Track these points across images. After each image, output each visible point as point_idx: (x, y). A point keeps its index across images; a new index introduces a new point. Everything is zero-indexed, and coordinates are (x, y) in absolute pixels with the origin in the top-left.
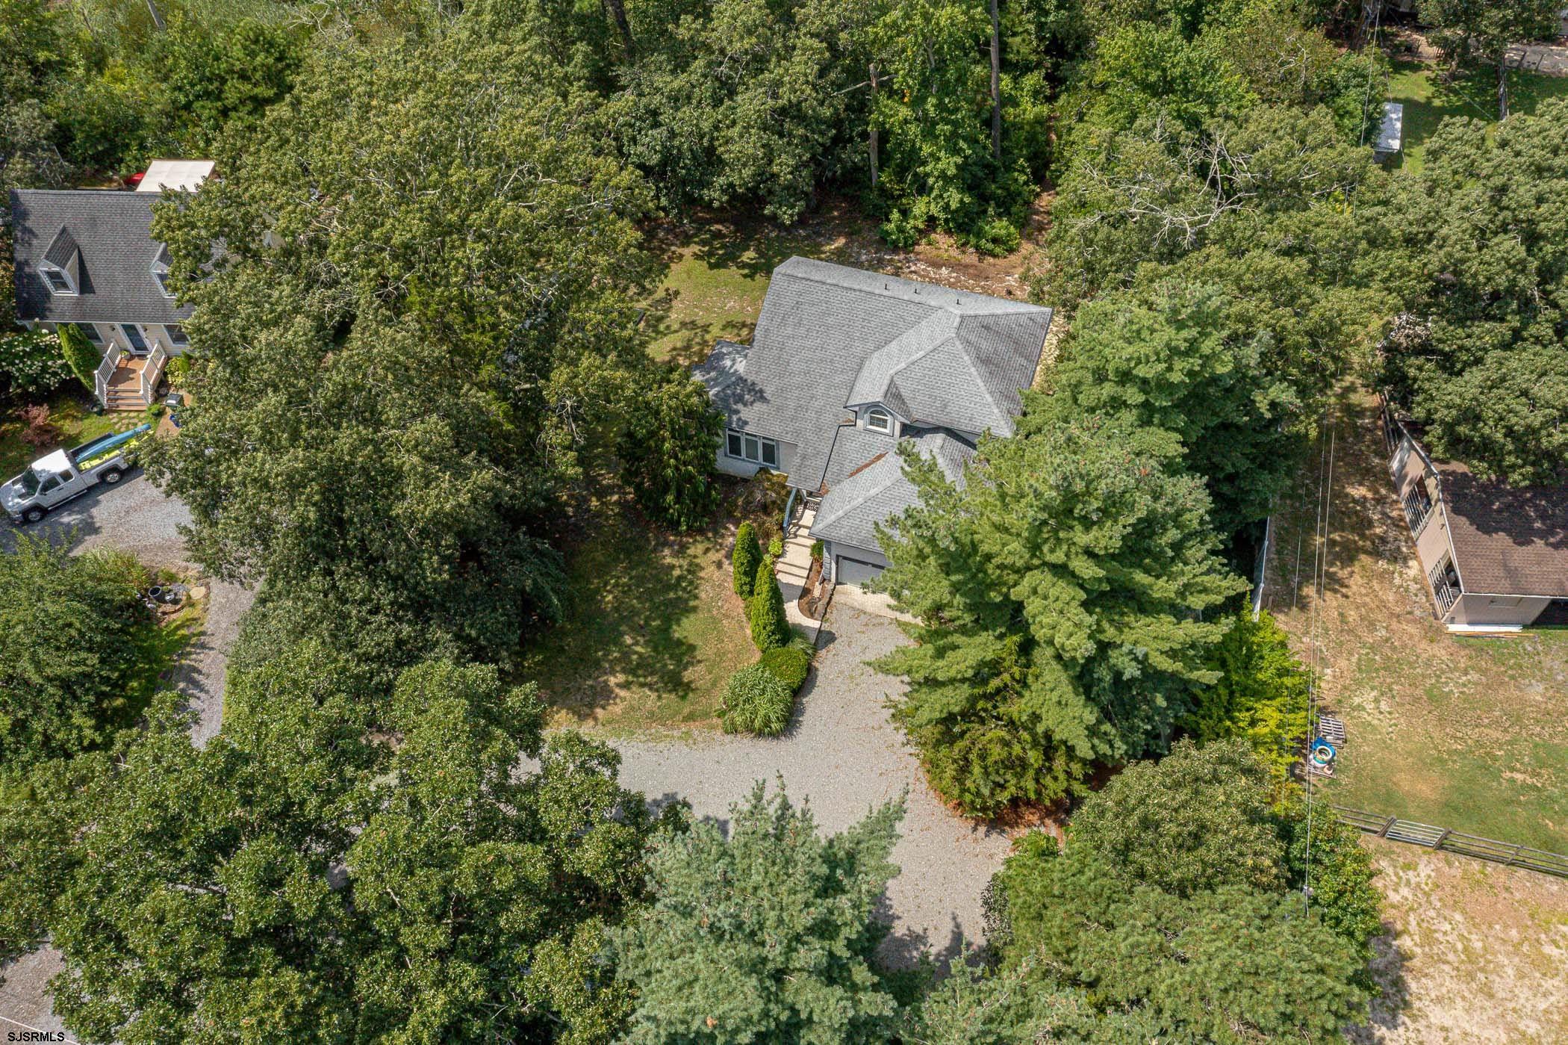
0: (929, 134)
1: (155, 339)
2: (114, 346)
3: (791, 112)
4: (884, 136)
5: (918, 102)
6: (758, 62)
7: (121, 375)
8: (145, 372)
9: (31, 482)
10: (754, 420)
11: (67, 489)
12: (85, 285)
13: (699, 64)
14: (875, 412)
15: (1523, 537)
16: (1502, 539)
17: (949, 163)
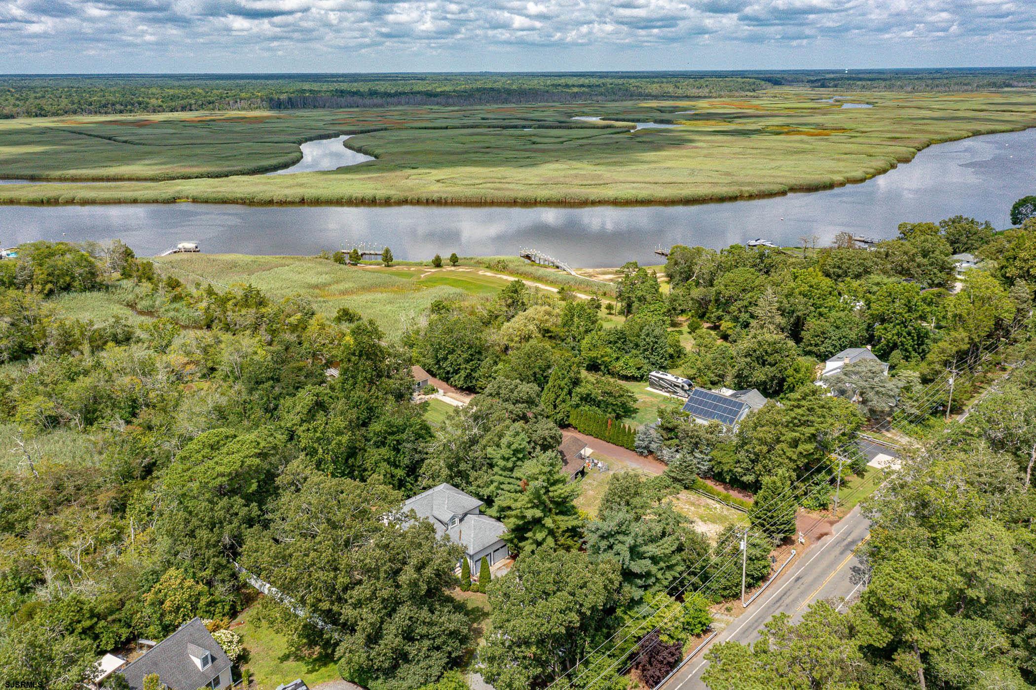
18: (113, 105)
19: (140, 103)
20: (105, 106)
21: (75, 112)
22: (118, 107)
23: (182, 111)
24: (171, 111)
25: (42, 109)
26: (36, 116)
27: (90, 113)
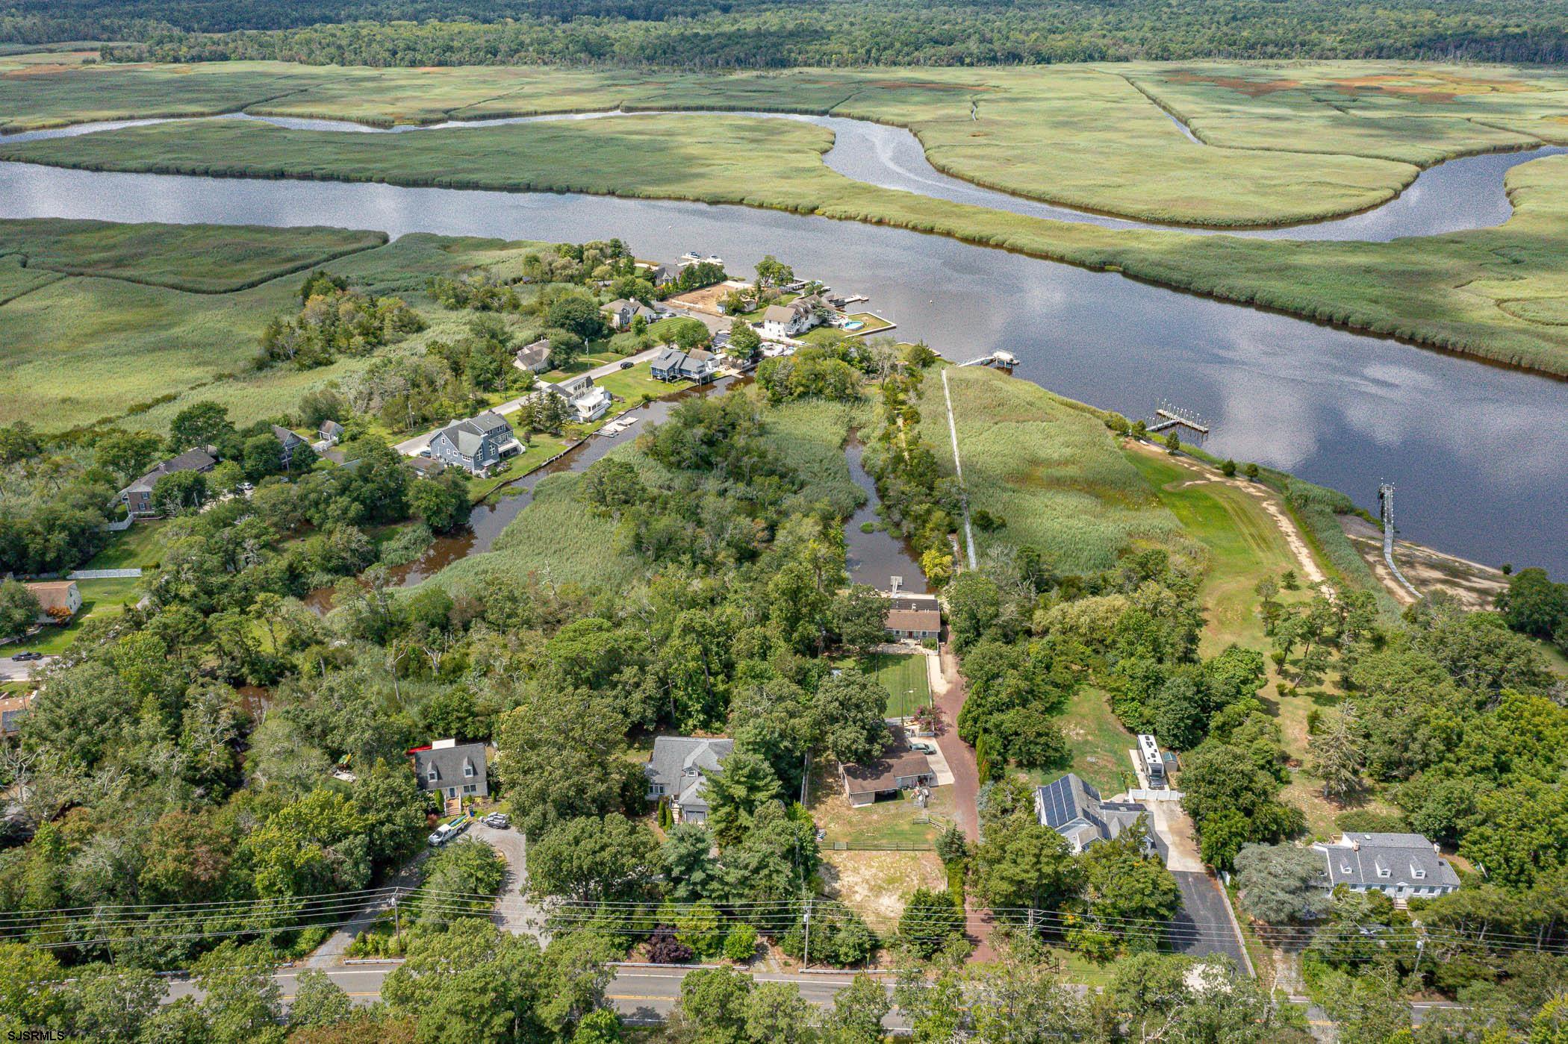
0: (690, 698)
1: (459, 792)
2: (447, 794)
3: (650, 697)
4: (676, 701)
5: (686, 689)
6: (637, 685)
7: (449, 805)
8: (457, 803)
9: (439, 834)
10: (656, 779)
11: (451, 834)
12: (439, 778)
13: (620, 687)
14: (690, 770)
15: (865, 779)
16: (860, 780)
17: (698, 707)
18: (1265, 45)
19: (1303, 44)
20: (1253, 47)
21: (1208, 54)
22: (1270, 49)
23: (1365, 57)
24: (1347, 58)
25: (1165, 49)
26: (1156, 59)
27: (1229, 55)
